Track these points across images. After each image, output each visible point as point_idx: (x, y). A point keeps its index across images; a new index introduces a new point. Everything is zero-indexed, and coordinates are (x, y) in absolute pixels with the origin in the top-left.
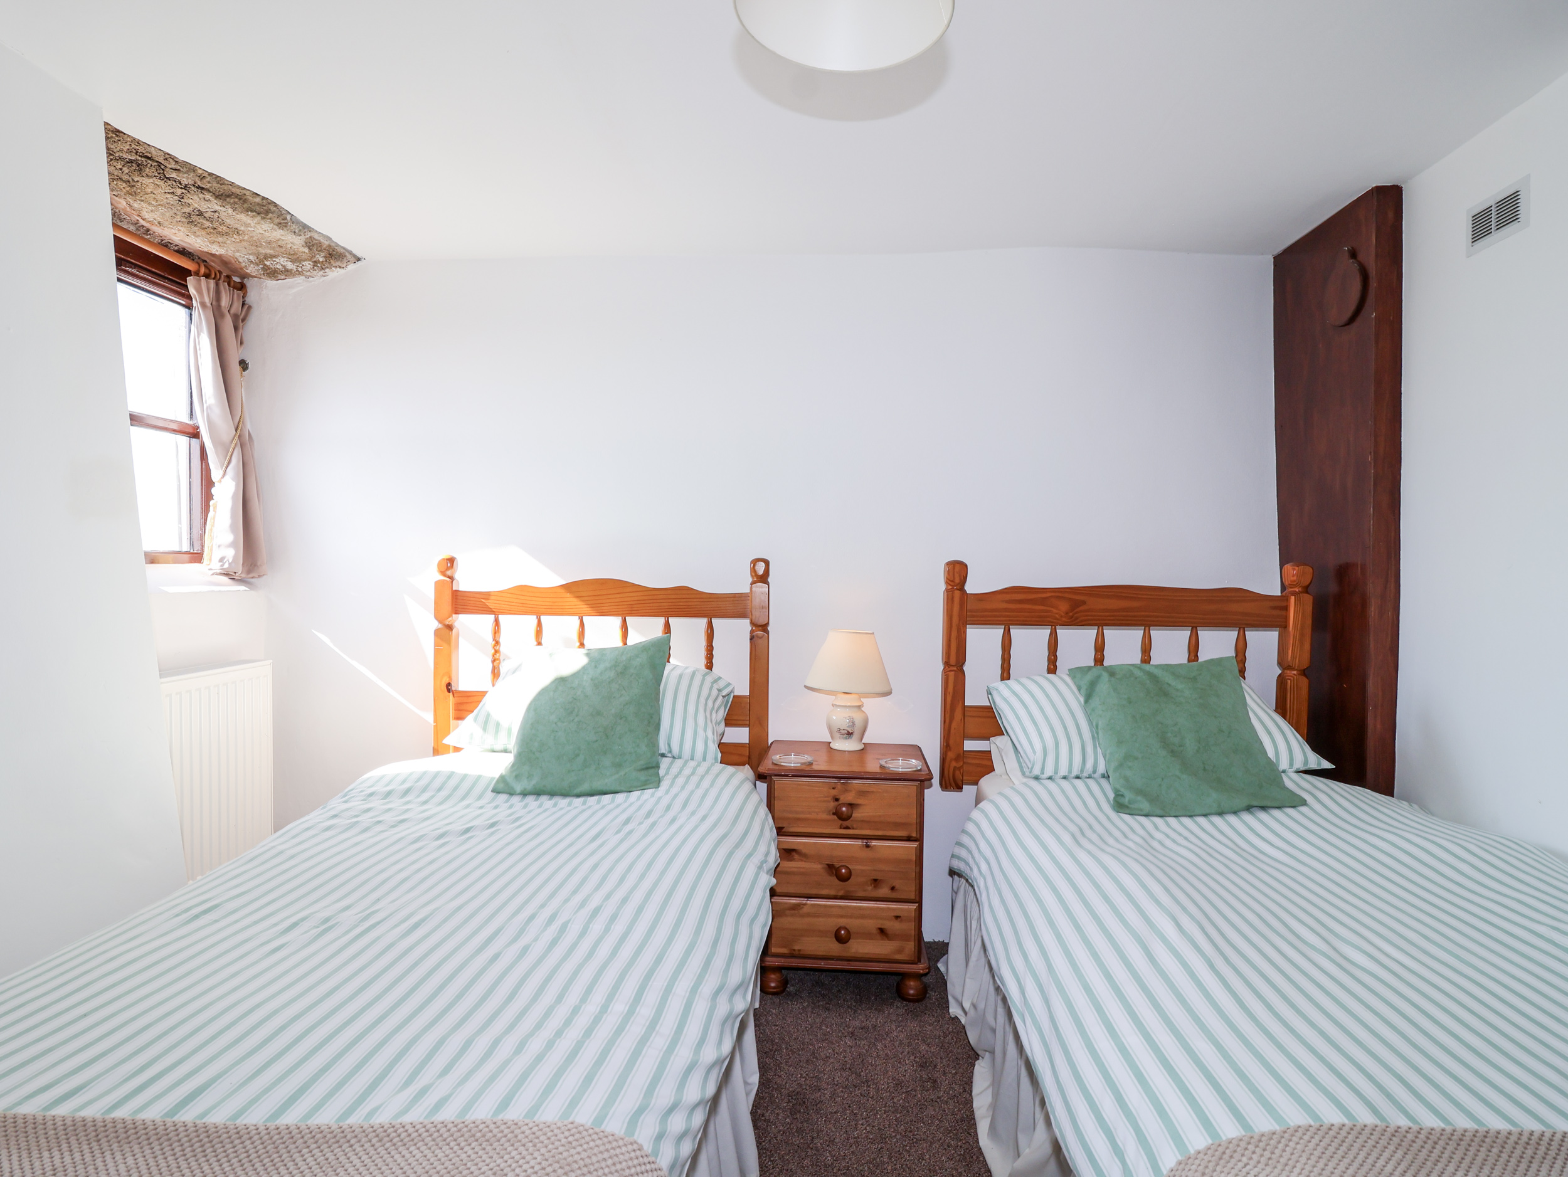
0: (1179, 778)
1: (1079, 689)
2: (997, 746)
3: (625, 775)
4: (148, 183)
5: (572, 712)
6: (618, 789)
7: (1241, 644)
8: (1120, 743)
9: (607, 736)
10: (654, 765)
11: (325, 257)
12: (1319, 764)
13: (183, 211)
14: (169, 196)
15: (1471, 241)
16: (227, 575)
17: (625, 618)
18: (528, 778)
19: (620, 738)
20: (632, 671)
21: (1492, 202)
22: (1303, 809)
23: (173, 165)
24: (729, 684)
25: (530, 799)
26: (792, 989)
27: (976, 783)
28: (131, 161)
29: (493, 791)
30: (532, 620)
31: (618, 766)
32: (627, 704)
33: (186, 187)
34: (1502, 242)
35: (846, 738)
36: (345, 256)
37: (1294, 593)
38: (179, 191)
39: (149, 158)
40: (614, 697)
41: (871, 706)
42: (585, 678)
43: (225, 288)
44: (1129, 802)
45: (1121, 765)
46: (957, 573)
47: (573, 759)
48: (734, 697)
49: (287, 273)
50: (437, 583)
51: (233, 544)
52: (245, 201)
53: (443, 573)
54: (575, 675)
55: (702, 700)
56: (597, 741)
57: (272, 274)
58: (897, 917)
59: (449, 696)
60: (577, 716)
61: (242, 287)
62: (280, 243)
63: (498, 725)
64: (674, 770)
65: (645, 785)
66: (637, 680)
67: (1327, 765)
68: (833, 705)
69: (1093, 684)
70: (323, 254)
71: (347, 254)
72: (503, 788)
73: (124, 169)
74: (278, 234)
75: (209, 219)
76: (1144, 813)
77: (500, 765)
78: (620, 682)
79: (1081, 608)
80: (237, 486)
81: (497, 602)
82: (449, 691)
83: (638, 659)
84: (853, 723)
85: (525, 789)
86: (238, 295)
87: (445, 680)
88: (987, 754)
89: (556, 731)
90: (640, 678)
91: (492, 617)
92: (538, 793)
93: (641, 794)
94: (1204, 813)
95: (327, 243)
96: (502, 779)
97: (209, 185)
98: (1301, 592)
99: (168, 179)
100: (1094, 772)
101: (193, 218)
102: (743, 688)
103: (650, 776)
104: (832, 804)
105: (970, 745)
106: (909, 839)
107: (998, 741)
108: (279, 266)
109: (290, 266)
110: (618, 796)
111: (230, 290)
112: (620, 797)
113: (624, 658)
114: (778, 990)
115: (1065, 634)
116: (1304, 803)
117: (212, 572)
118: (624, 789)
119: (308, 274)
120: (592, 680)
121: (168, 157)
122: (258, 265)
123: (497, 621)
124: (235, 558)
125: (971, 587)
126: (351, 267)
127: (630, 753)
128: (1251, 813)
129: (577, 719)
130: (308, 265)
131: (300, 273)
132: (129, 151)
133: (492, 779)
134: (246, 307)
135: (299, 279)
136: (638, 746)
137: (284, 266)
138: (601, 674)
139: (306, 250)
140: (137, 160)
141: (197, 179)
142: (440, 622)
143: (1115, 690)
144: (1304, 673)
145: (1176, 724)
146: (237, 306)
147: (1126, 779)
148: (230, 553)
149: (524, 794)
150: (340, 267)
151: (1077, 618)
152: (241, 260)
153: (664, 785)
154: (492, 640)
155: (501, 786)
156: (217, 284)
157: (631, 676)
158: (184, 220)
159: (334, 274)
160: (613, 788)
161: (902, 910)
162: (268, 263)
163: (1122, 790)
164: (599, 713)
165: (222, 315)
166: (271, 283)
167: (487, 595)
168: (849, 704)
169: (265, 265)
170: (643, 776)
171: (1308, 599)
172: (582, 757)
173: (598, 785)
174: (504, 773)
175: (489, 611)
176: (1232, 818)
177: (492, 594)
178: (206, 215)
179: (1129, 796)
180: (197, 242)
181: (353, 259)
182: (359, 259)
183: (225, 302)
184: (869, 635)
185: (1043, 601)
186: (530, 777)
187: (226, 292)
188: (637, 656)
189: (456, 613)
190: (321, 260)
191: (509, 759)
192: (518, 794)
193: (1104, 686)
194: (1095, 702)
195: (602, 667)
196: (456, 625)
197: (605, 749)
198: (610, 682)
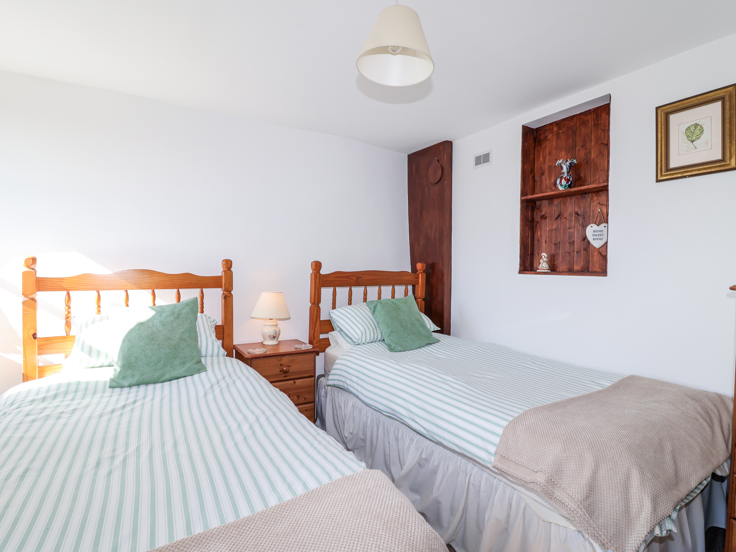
0: (407, 337)
1: (370, 309)
2: (332, 336)
3: (189, 367)
5: (153, 340)
6: (186, 375)
7: (406, 291)
8: (388, 327)
9: (176, 349)
12: (437, 328)
15: (475, 165)
18: (131, 377)
19: (183, 349)
20: (182, 316)
21: (482, 154)
22: (440, 343)
24: (215, 320)
25: (134, 389)
27: (324, 351)
29: (110, 387)
31: (184, 363)
32: (184, 332)
34: (484, 167)
35: (272, 339)
37: (421, 273)
40: (176, 330)
41: (281, 324)
42: (155, 321)
44: (394, 348)
45: (389, 336)
46: (317, 265)
47: (157, 363)
48: (216, 326)
50: (24, 273)
53: (28, 267)
54: (149, 321)
56: (170, 353)
58: (307, 410)
59: (35, 341)
60: (157, 341)
63: (98, 352)
64: (209, 362)
65: (198, 371)
66: (187, 320)
67: (439, 329)
68: (264, 325)
69: (375, 307)
72: (116, 385)
76: (399, 351)
78: (177, 322)
79: (360, 279)
81: (69, 284)
82: (35, 338)
83: (185, 310)
84: (276, 332)
85: (131, 383)
87: (32, 332)
88: (328, 339)
89: (145, 350)
91: (65, 293)
94: (416, 348)
96: (112, 380)
98: (423, 272)
100: (377, 339)
105: (322, 336)
106: (310, 377)
107: (332, 333)
110: (187, 377)
113: (177, 310)
115: (354, 289)
116: (440, 341)
118: (189, 375)
120: (160, 322)
123: (68, 294)
125: (323, 272)
127: (189, 356)
128: (428, 346)
129: (157, 343)
133: (105, 382)
138: (165, 318)
142: (26, 297)
143: (383, 308)
144: (424, 300)
145: (404, 319)
147: (391, 340)
149: (130, 386)
151: (359, 283)
153: (209, 368)
154: (65, 305)
155: (114, 384)
157: (183, 318)
160: (183, 375)
161: (307, 407)
163: (391, 344)
164: (169, 339)
167: (62, 280)
168: (271, 324)
170: (197, 366)
171: (424, 274)
172: (162, 362)
173: (175, 374)
174: (112, 377)
175: (62, 289)
176: (423, 348)
179: (393, 345)
184: (280, 293)
185: (348, 277)
186: (133, 376)
188: (184, 308)
189: (39, 290)
191: (116, 369)
192: (127, 387)
193: (379, 308)
194: (376, 313)
195: (164, 315)
196: (38, 298)
197: (175, 356)
198: (171, 322)
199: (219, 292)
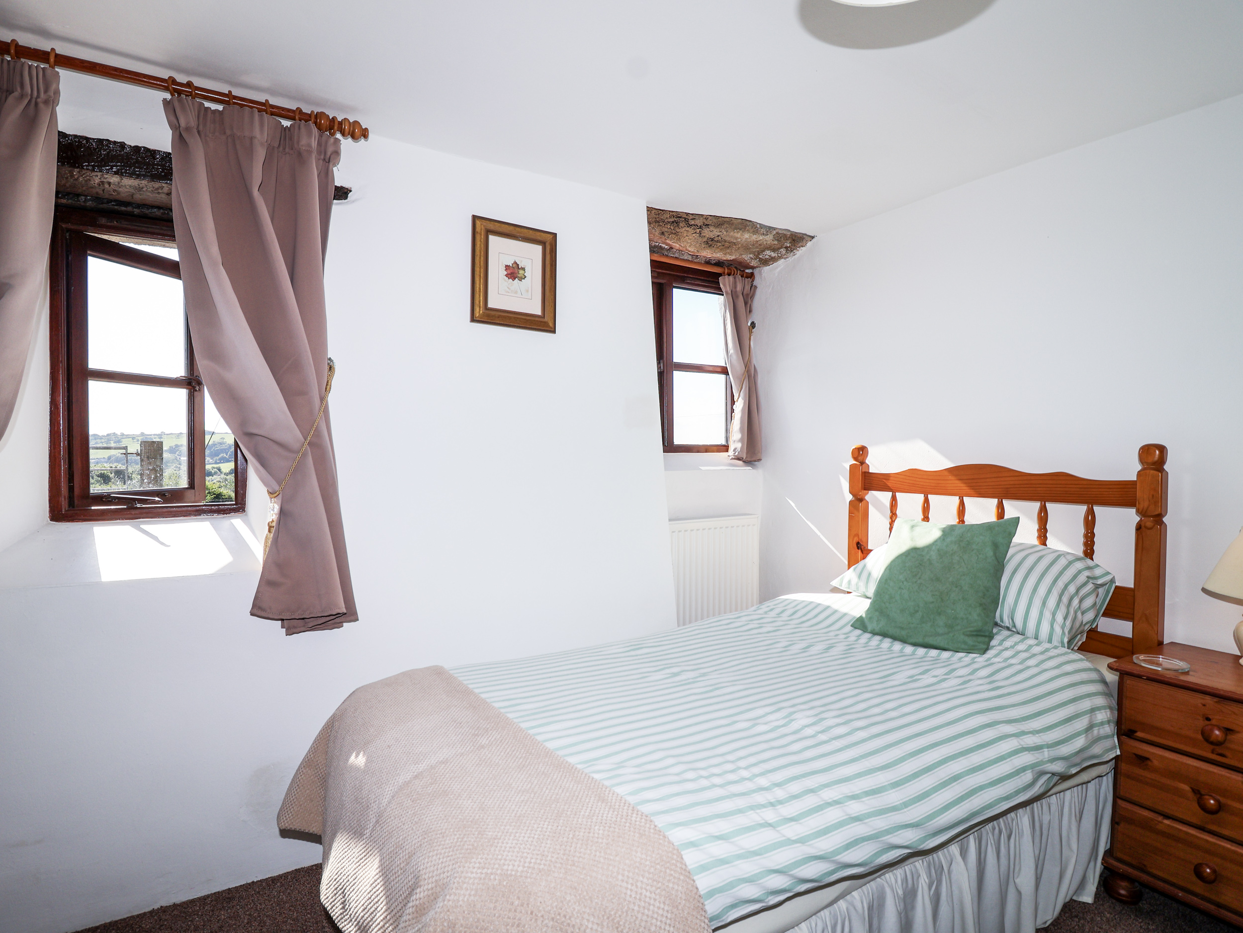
3: (955, 636)
4: (684, 230)
5: (916, 575)
6: (946, 646)
9: (942, 600)
10: (987, 634)
11: (790, 243)
13: (704, 241)
14: (694, 235)
16: (739, 459)
17: (1002, 501)
18: (878, 621)
19: (954, 604)
23: (691, 217)
24: (1108, 573)
26: (1146, 906)
28: (673, 222)
29: (853, 626)
30: (920, 497)
32: (965, 575)
33: (701, 227)
36: (804, 238)
38: (698, 231)
39: (680, 217)
40: (954, 568)
42: (935, 549)
43: (739, 280)
47: (914, 613)
48: (1117, 587)
49: (773, 260)
50: (851, 467)
51: (741, 440)
52: (732, 224)
53: (855, 459)
54: (929, 547)
55: (1061, 584)
56: (933, 602)
57: (765, 262)
59: (858, 552)
60: (920, 578)
61: (752, 276)
62: (759, 243)
63: (869, 576)
64: (1008, 644)
65: (973, 649)
66: (978, 556)
70: (789, 242)
71: (805, 236)
72: (860, 624)
73: (672, 227)
74: (755, 237)
75: (718, 241)
77: (859, 607)
78: (961, 555)
80: (745, 403)
81: (895, 482)
82: (858, 548)
85: (874, 630)
86: (748, 281)
87: (856, 540)
89: (903, 589)
90: (980, 554)
91: (890, 494)
92: (884, 635)
93: (965, 656)
95: (789, 233)
96: (861, 618)
97: (711, 222)
99: (691, 225)
101: (710, 243)
102: (1127, 580)
103: (978, 642)
104: (1201, 723)
108: (767, 257)
109: (773, 254)
111: (742, 279)
112: (946, 655)
113: (969, 535)
114: (1129, 900)
117: (731, 457)
118: (952, 649)
119: (785, 256)
120: (939, 550)
121: (687, 214)
122: (756, 259)
123: (894, 497)
124: (742, 448)
126: (809, 244)
127: (962, 619)
129: (919, 582)
130: (783, 251)
131: (780, 258)
132: (670, 217)
133: (854, 617)
134: (753, 288)
135: (781, 262)
136: (970, 614)
137: (770, 256)
138: (947, 547)
139: (776, 242)
140: (675, 220)
141: (704, 220)
142: (854, 495)
146: (747, 288)
148: (739, 445)
149: (874, 633)
150: (802, 246)
152: (746, 259)
153: (990, 653)
155: (858, 623)
156: (735, 278)
157: (973, 551)
158: (706, 246)
159: (801, 252)
160: (942, 645)
162: (761, 257)
164: (938, 579)
165: (737, 297)
166: (766, 269)
167: (887, 476)
169: (760, 258)
170: (970, 641)
172: (920, 614)
173: (931, 639)
174: (862, 614)
175: (889, 489)
177: (891, 475)
178: (715, 239)
180: (719, 255)
181: (809, 238)
182: (813, 237)
183: (739, 288)
186: (880, 621)
187: (740, 281)
189: (867, 490)
190: (788, 245)
191: (867, 603)
192: (869, 633)
195: (950, 540)
196: (867, 498)
197: (939, 611)
198: (952, 554)
199: (1129, 517)
